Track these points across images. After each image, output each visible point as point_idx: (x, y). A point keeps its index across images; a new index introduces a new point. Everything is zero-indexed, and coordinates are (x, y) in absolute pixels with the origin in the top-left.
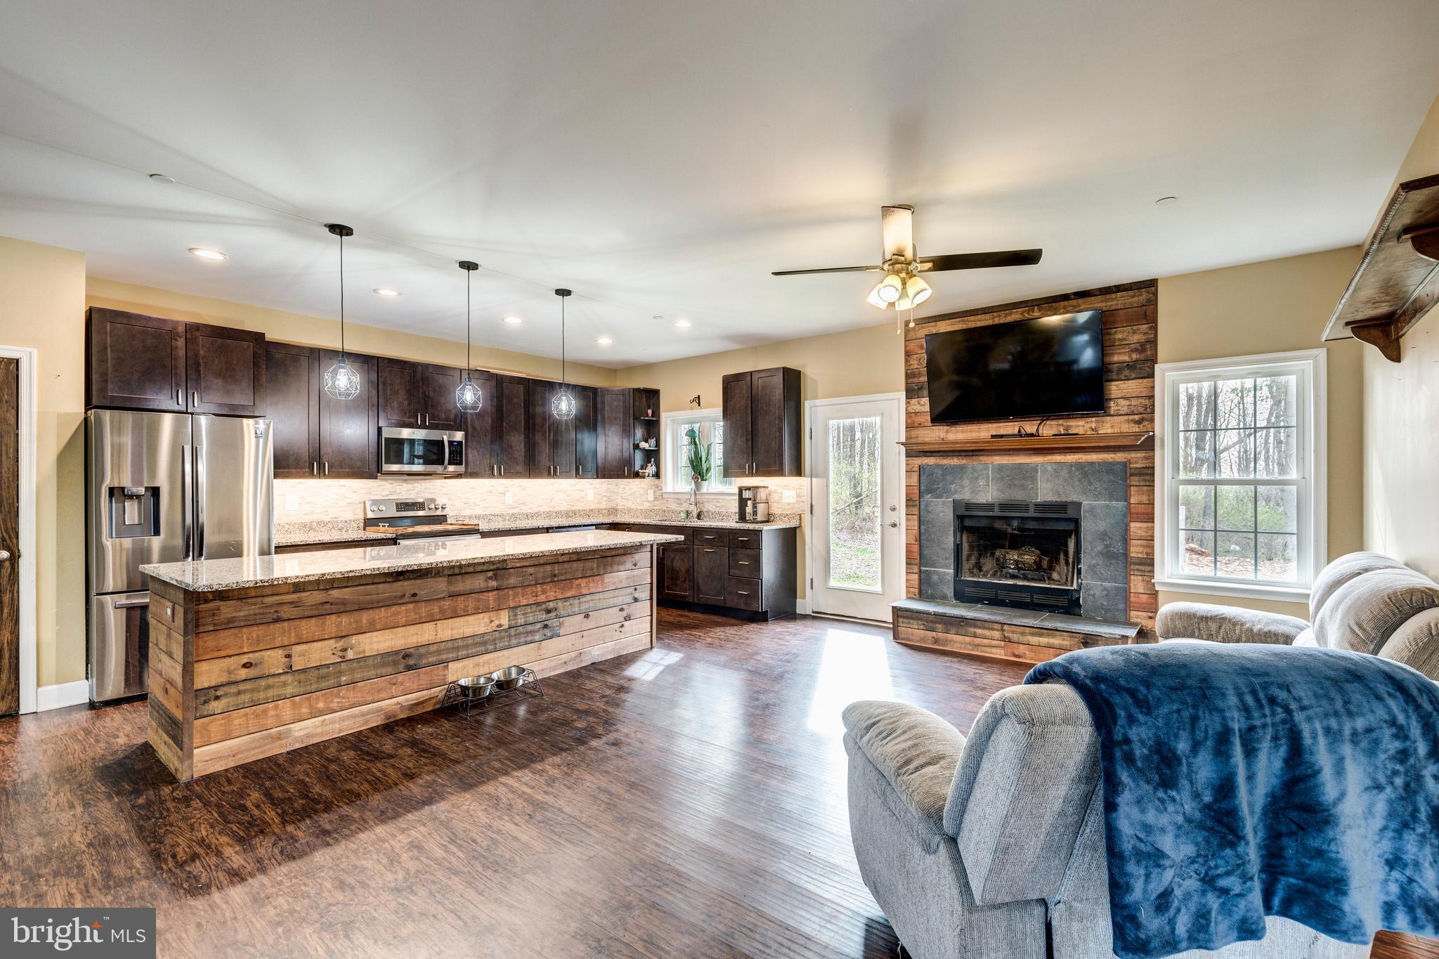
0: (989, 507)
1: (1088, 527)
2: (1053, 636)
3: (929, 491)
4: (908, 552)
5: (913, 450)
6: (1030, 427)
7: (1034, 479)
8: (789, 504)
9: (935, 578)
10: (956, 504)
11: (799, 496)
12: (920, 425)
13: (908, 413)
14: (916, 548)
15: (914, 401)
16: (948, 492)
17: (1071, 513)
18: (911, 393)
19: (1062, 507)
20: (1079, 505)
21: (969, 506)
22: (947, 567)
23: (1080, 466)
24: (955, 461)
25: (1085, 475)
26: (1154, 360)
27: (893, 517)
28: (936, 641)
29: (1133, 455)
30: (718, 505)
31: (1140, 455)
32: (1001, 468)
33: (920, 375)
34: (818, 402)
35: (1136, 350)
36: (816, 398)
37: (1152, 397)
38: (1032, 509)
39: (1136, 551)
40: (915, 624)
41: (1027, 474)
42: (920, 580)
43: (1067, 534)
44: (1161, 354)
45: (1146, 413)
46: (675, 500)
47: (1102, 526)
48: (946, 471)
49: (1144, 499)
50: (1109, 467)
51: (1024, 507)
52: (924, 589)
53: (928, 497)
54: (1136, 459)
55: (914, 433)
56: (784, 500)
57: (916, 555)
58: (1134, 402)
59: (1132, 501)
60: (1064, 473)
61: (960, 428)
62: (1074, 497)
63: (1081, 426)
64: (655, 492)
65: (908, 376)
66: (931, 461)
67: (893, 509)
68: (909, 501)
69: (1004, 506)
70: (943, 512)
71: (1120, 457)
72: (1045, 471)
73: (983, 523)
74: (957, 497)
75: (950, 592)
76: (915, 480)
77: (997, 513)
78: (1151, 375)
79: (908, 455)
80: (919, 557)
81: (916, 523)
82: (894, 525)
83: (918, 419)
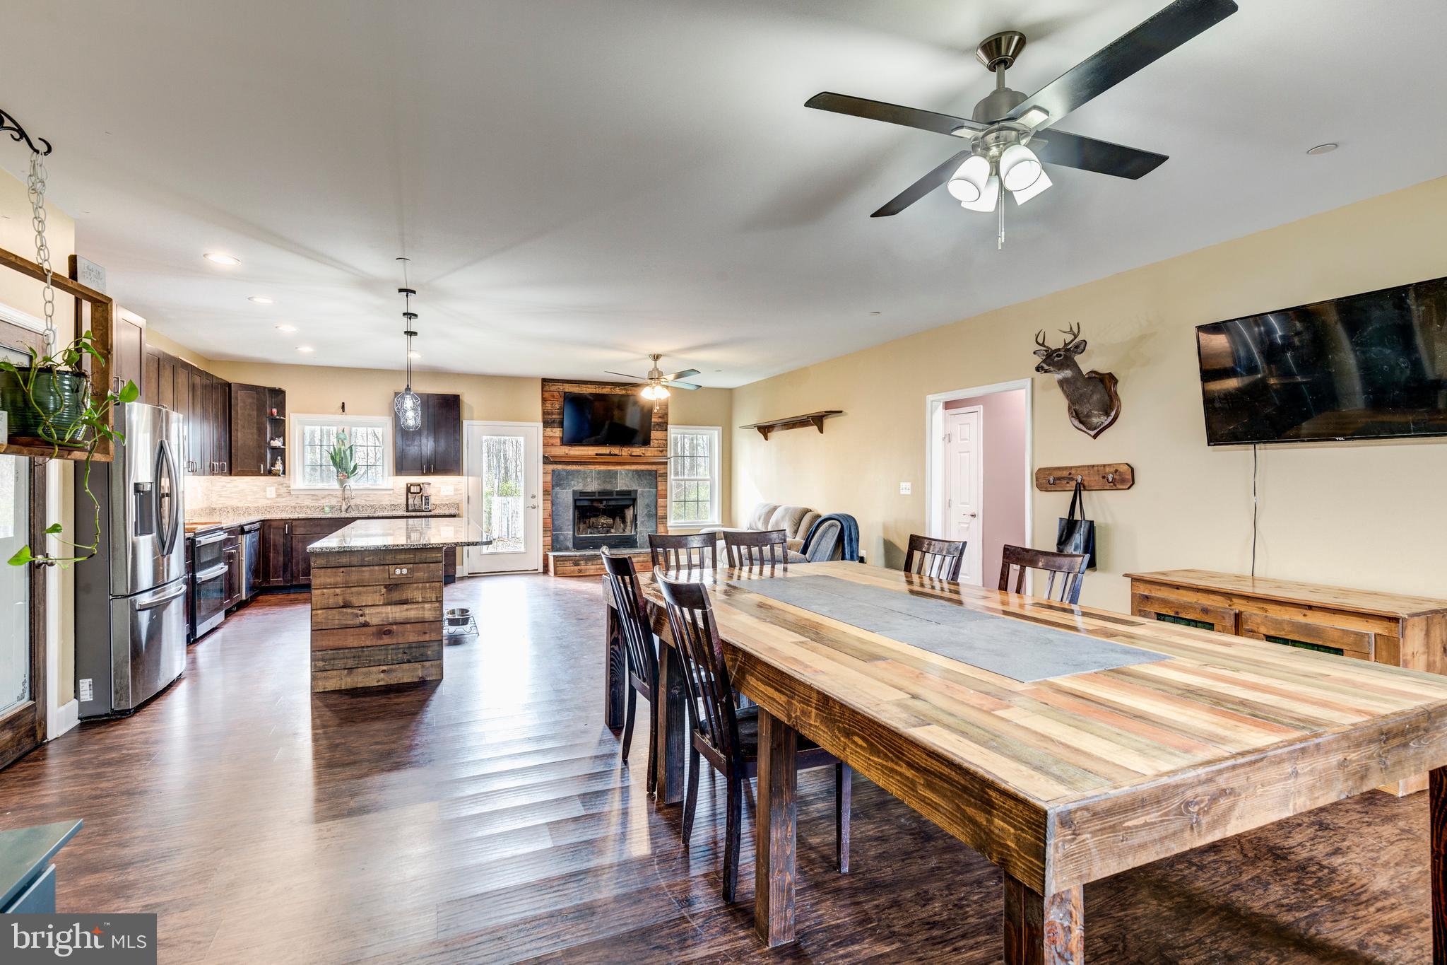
0: (593, 494)
1: (641, 502)
2: (640, 557)
3: (558, 485)
4: (544, 523)
5: (547, 460)
6: (615, 450)
7: (616, 479)
8: (446, 496)
9: (561, 538)
10: (574, 492)
11: (456, 490)
12: (552, 445)
13: (544, 437)
14: (549, 520)
15: (548, 429)
16: (569, 485)
17: (633, 497)
18: (547, 424)
19: (629, 492)
20: (637, 491)
21: (582, 493)
22: (569, 530)
23: (636, 471)
24: (574, 467)
25: (639, 476)
26: (667, 424)
27: (534, 502)
28: (580, 571)
29: (659, 467)
30: (368, 499)
31: (662, 467)
32: (599, 472)
33: (552, 414)
34: (475, 422)
35: (660, 417)
36: (472, 419)
37: (666, 440)
38: (615, 494)
39: (660, 513)
40: (567, 564)
41: (612, 476)
42: (552, 540)
43: (628, 507)
44: (669, 422)
45: (663, 448)
46: (310, 497)
47: (647, 501)
48: (568, 472)
49: (664, 488)
50: (650, 472)
51: (610, 493)
52: (555, 544)
53: (557, 489)
54: (660, 469)
55: (549, 449)
56: (442, 493)
57: (550, 525)
58: (660, 442)
59: (659, 488)
60: (630, 475)
61: (577, 448)
62: (634, 488)
63: (637, 451)
64: (277, 489)
65: (545, 413)
66: (560, 467)
67: (533, 497)
68: (546, 492)
69: (600, 493)
70: (566, 497)
71: (654, 468)
72: (621, 474)
73: (586, 503)
74: (575, 488)
75: (570, 545)
76: (549, 478)
77: (597, 497)
78: (666, 430)
79: (544, 463)
80: (551, 527)
81: (550, 505)
82: (534, 507)
83: (552, 441)
